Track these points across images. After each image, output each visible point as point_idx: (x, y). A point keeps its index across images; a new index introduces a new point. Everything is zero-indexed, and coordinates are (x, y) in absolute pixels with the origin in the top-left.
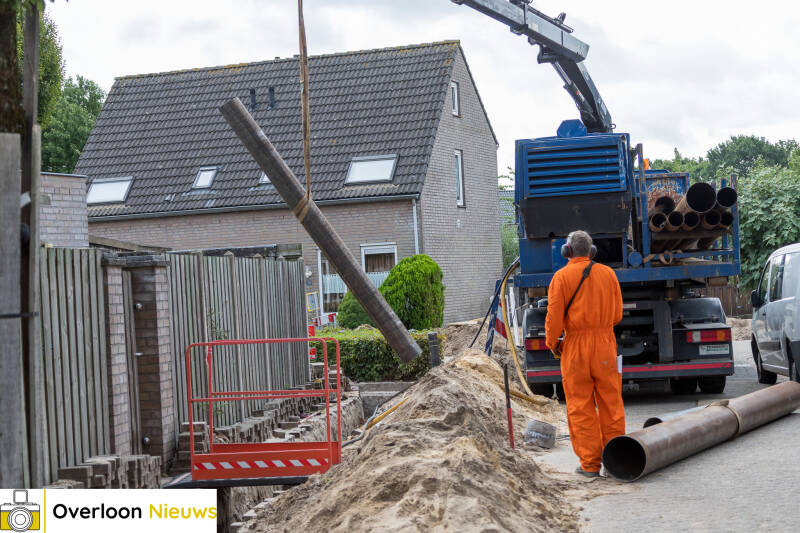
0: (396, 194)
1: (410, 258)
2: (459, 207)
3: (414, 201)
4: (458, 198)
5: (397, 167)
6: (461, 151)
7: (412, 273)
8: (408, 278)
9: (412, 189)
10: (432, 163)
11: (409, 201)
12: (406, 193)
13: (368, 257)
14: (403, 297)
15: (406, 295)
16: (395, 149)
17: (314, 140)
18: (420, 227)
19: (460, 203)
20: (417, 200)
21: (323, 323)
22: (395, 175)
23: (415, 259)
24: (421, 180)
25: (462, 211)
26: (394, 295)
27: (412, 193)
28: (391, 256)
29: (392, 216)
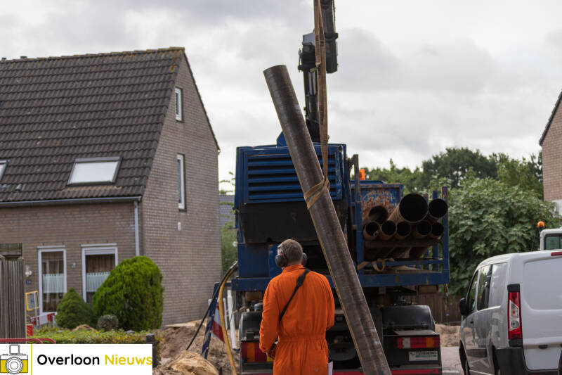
0: (118, 196)
1: (130, 259)
2: (180, 210)
3: (136, 203)
4: (180, 201)
5: (119, 169)
6: (184, 155)
7: (132, 274)
8: (128, 279)
9: (134, 192)
10: (155, 165)
11: (131, 203)
12: (129, 195)
13: (88, 257)
14: (123, 298)
15: (126, 296)
16: (118, 152)
17: (38, 140)
18: (141, 228)
19: (181, 206)
20: (139, 202)
21: (41, 323)
22: (118, 176)
23: (135, 261)
24: (143, 182)
25: (183, 214)
26: (114, 296)
27: (134, 195)
28: (112, 257)
29: (114, 218)
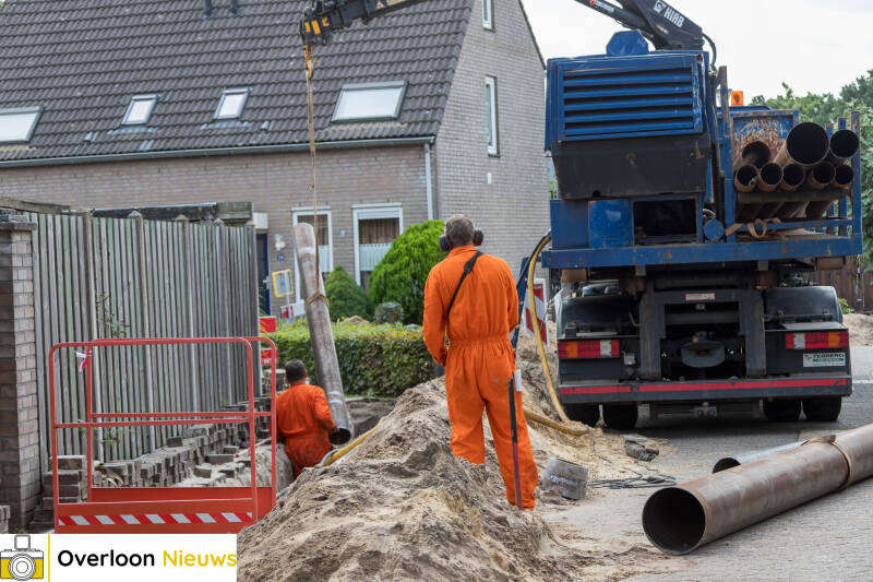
0: (402, 136)
1: (420, 225)
2: (490, 156)
3: (427, 146)
4: (490, 144)
5: (405, 98)
6: (495, 78)
7: (422, 246)
8: (416, 252)
9: (425, 131)
10: (452, 94)
11: (421, 146)
12: (417, 136)
13: (362, 223)
14: (409, 278)
15: (414, 277)
16: (403, 74)
17: (291, 59)
18: (435, 182)
19: (492, 150)
20: (432, 145)
21: (296, 314)
22: (401, 110)
23: (426, 227)
24: (437, 117)
25: (495, 161)
26: (397, 276)
27: (424, 135)
28: (395, 222)
29: (396, 167)
